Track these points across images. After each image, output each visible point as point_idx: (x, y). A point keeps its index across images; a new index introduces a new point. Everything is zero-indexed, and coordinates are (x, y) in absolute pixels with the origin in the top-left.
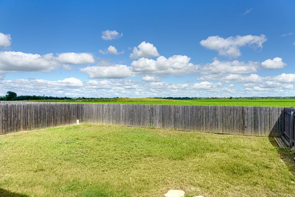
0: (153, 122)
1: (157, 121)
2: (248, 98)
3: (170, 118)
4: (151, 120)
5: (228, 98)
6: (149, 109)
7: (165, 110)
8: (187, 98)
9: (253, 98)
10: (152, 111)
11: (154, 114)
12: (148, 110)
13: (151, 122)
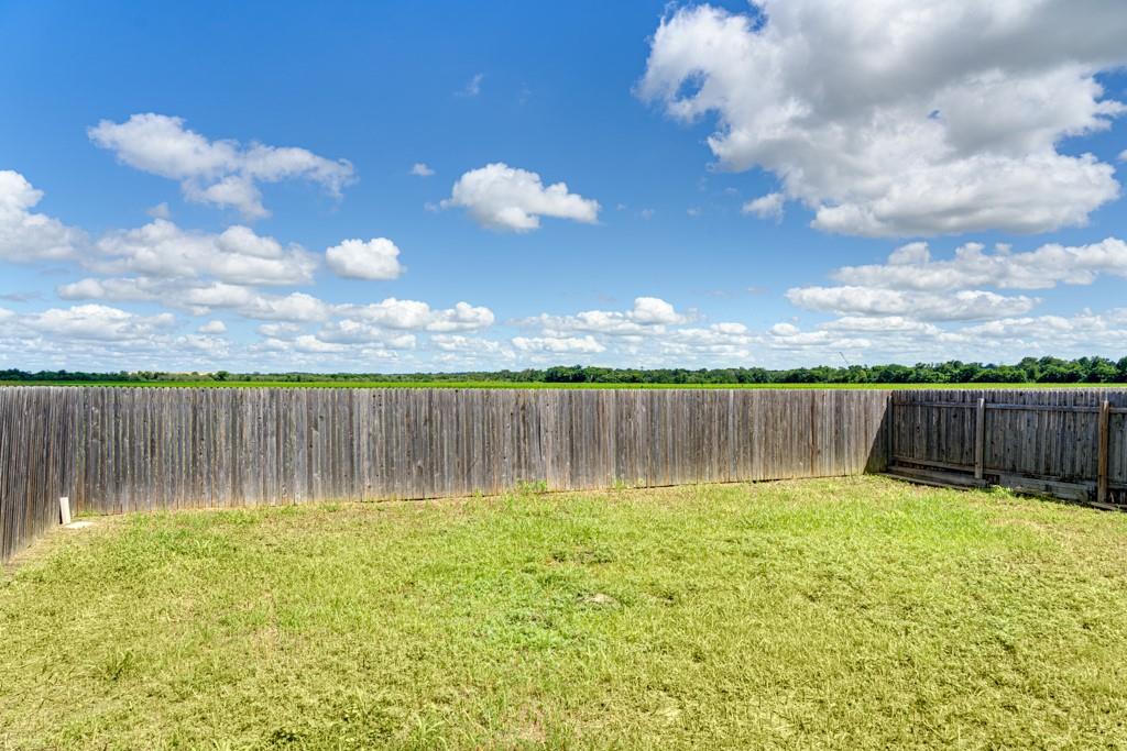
0: (530, 467)
1: (548, 459)
2: (286, 378)
5: (210, 375)
6: (508, 410)
7: (581, 410)
10: (524, 417)
11: (533, 430)
12: (504, 415)
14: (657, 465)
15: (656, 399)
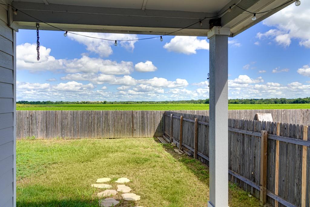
0: (32, 132)
1: (39, 131)
2: (123, 103)
3: (55, 126)
4: (29, 130)
5: (102, 102)
6: (26, 116)
7: (50, 116)
8: (50, 101)
9: (128, 102)
10: (31, 118)
11: (34, 122)
12: (25, 118)
13: (29, 132)
14: (75, 132)
15: (75, 113)
